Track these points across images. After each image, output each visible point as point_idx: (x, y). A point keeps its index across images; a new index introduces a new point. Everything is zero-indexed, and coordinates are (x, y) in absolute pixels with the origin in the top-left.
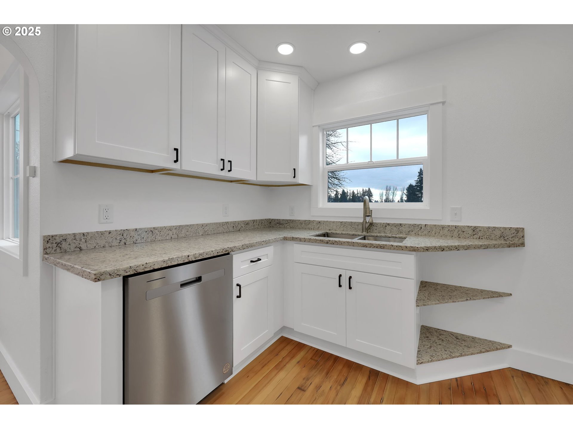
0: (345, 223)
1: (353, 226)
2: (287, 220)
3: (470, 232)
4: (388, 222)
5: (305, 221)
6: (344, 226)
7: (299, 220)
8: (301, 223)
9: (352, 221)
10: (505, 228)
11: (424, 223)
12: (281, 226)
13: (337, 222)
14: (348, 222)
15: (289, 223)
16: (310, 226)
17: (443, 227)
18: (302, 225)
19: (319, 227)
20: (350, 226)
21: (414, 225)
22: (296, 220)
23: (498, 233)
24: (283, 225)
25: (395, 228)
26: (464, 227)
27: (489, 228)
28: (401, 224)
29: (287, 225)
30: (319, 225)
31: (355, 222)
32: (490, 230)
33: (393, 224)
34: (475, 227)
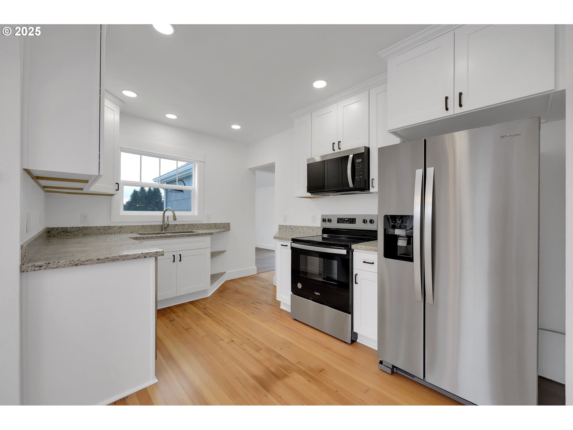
0: (146, 226)
1: (152, 228)
2: (79, 228)
3: (214, 226)
4: (177, 224)
5: (104, 227)
6: (145, 228)
7: (96, 227)
8: (99, 229)
9: (152, 224)
10: (225, 223)
11: (195, 223)
12: (68, 234)
13: (138, 226)
14: (148, 225)
15: (81, 230)
16: (110, 231)
17: (204, 224)
18: (100, 231)
19: (120, 231)
20: (150, 228)
21: (191, 224)
22: (92, 227)
23: (223, 225)
24: (73, 233)
25: (180, 227)
26: (212, 224)
27: (220, 223)
28: (184, 224)
29: (79, 232)
30: (121, 229)
31: (154, 225)
32: (220, 224)
33: (179, 225)
34: (215, 223)
